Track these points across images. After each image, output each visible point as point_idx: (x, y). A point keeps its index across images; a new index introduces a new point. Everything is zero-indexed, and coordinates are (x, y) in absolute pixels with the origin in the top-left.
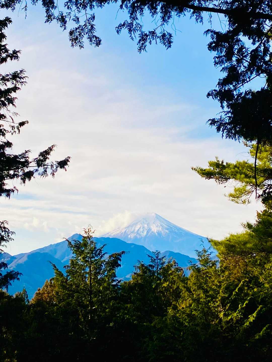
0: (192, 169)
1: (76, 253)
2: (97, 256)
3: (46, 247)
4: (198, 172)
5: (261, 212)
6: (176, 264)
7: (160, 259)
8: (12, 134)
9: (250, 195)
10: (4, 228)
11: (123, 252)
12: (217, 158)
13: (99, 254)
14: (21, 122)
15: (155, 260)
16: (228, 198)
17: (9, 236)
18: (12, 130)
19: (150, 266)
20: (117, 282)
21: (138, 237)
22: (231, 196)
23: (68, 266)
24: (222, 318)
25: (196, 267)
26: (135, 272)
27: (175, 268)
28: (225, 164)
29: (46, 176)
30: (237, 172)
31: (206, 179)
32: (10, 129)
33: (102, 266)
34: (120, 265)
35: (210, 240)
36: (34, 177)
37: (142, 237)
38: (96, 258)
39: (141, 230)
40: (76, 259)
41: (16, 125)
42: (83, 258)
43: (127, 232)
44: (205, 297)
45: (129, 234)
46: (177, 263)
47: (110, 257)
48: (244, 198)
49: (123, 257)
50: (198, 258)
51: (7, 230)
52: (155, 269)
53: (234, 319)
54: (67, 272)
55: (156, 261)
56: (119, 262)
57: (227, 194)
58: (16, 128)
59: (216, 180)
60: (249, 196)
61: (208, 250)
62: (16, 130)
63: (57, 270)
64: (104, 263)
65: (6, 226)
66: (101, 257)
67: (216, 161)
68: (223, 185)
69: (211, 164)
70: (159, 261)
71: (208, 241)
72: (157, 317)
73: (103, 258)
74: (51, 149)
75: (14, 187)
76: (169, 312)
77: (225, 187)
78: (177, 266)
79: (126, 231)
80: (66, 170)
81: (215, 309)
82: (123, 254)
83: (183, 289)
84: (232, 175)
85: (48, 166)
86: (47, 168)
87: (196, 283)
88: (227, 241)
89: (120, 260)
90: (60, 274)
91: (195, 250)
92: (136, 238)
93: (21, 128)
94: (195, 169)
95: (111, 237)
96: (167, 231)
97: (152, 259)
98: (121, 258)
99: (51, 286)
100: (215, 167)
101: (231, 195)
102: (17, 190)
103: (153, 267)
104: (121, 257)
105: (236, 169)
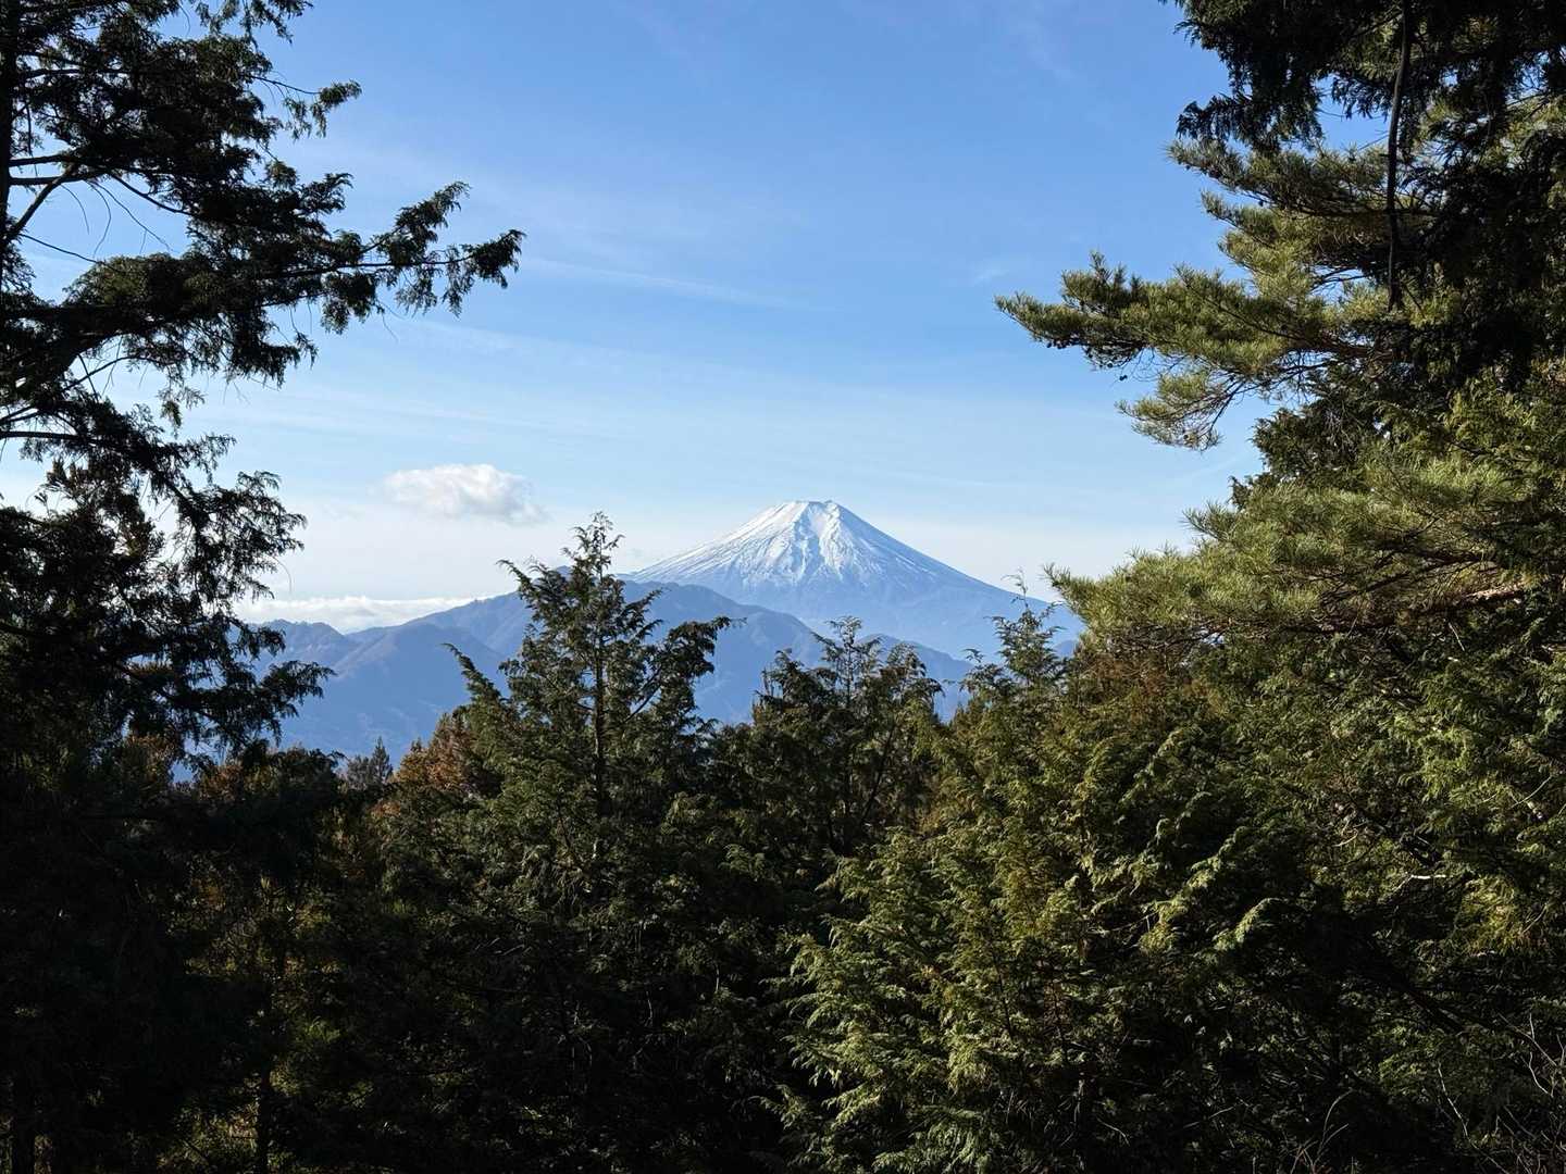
0: (1000, 304)
1: (545, 617)
2: (625, 632)
3: (459, 610)
4: (1023, 318)
5: (1251, 483)
6: (918, 668)
7: (857, 650)
8: (296, 134)
9: (1218, 410)
10: (264, 500)
11: (723, 621)
12: (1097, 260)
13: (632, 625)
14: (330, 87)
15: (840, 650)
16: (1135, 421)
17: (283, 531)
18: (294, 121)
19: (823, 673)
20: (698, 726)
21: (777, 585)
22: (1146, 413)
23: (516, 663)
24: (1087, 869)
25: (997, 679)
26: (765, 693)
27: (914, 682)
28: (1127, 286)
29: (428, 305)
30: (1174, 318)
31: (1049, 346)
32: (287, 116)
33: (644, 668)
34: (712, 669)
35: (1059, 579)
36: (379, 308)
37: (789, 585)
38: (620, 637)
39: (789, 560)
40: (550, 641)
41: (311, 101)
42: (572, 633)
43: (737, 566)
44: (1026, 792)
45: (746, 575)
46: (922, 666)
47: (674, 634)
48: (1192, 422)
49: (722, 638)
50: (1006, 647)
51: (275, 509)
52: (839, 686)
53: (1135, 875)
54: (513, 687)
55: (847, 657)
56: (707, 657)
57: (1132, 404)
58: (309, 113)
59: (1089, 350)
60: (1214, 416)
61: (1044, 620)
62: (309, 118)
63: (478, 677)
64: (652, 658)
65: (269, 492)
66: (642, 635)
67: (1094, 273)
68: (1116, 372)
69: (1076, 286)
70: (854, 655)
71: (1050, 582)
72: (847, 860)
73: (647, 637)
74: (445, 199)
75: (301, 338)
76: (889, 842)
77: (1122, 379)
78: (920, 675)
79: (733, 563)
80: (504, 284)
81: (1062, 838)
82: (721, 626)
83: (944, 757)
84: (1156, 329)
85: (435, 263)
86: (431, 271)
87: (993, 740)
88: (1128, 579)
89: (711, 647)
90: (488, 692)
91: (996, 618)
92: (767, 587)
93: (332, 114)
94: (1009, 305)
95: (681, 583)
96: (877, 567)
97: (829, 650)
98: (714, 642)
99: (459, 735)
100: (1089, 299)
101: (1145, 410)
102: (311, 348)
103: (834, 677)
104: (714, 637)
105: (1172, 304)
